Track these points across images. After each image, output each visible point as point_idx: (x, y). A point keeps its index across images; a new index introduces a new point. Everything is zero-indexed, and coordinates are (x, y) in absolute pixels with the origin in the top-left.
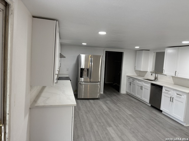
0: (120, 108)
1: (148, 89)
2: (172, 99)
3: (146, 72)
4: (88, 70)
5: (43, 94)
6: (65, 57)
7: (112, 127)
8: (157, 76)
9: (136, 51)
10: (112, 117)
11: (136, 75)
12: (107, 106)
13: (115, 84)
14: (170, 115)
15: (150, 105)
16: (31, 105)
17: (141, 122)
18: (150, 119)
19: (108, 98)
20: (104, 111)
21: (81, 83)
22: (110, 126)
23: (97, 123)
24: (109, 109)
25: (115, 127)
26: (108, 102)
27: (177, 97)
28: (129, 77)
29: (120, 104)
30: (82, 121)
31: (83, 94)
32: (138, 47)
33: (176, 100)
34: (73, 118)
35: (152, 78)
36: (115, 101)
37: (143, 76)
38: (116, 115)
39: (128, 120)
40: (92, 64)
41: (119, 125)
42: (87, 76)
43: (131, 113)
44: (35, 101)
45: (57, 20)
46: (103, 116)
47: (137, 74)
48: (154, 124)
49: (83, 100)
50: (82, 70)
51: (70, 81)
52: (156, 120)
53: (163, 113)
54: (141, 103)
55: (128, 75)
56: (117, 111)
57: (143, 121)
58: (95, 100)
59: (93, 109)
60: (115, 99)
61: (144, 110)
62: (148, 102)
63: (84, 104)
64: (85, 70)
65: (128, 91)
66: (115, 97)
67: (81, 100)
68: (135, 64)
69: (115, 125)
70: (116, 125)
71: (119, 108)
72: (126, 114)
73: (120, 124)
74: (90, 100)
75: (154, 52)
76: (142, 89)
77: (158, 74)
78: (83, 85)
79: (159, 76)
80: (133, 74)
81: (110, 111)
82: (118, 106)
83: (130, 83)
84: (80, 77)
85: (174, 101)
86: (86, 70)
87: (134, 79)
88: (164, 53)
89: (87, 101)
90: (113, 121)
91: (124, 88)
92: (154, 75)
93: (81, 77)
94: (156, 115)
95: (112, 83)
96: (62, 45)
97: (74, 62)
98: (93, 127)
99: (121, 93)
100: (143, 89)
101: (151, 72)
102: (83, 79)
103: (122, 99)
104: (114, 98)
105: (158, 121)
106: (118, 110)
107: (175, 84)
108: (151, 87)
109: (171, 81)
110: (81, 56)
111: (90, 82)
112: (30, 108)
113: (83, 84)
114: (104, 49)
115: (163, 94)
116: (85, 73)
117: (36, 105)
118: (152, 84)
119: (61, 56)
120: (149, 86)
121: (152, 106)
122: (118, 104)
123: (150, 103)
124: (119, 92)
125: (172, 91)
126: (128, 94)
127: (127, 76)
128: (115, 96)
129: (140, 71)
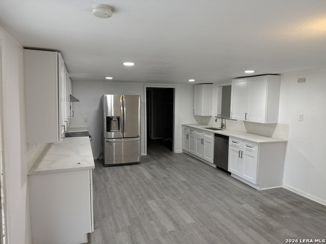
0: (170, 174)
1: (210, 143)
2: (241, 154)
3: (210, 117)
4: (118, 119)
5: (47, 157)
6: (78, 101)
7: (154, 199)
8: (224, 122)
9: (194, 85)
10: (157, 187)
11: (197, 123)
12: (150, 173)
13: (167, 140)
14: (241, 178)
15: (215, 166)
16: (29, 171)
17: (198, 190)
18: (211, 185)
19: (154, 162)
20: (146, 180)
21: (110, 140)
22: (152, 198)
23: (133, 197)
24: (153, 176)
25: (158, 199)
26: (153, 166)
27: (247, 149)
28: (186, 127)
29: (170, 167)
30: (110, 195)
31: (114, 158)
32: (193, 80)
33: (246, 155)
34: (92, 185)
35: (218, 126)
36: (164, 164)
37: (207, 124)
38: (163, 184)
39: (180, 189)
40: (125, 109)
41: (165, 196)
42: (117, 128)
43: (185, 180)
44: (35, 166)
45: (58, 51)
46: (144, 186)
47: (197, 121)
48: (216, 190)
49: (114, 168)
50: (109, 119)
51: (90, 137)
52: (220, 185)
53: (232, 175)
54: (202, 164)
55: (184, 123)
56: (164, 178)
57: (201, 188)
58: (133, 166)
59: (128, 179)
60: (164, 162)
61: (206, 173)
62: (212, 162)
63: (114, 172)
64: (114, 119)
65: (186, 149)
66: (165, 159)
67: (110, 168)
68: (193, 107)
69: (159, 197)
70: (161, 196)
71: (168, 173)
72: (178, 181)
73: (167, 195)
74: (125, 167)
75: (219, 87)
76: (202, 143)
77: (225, 119)
78: (114, 144)
79: (227, 122)
80: (190, 121)
81: (155, 179)
82: (168, 171)
83: (187, 135)
84: (107, 131)
85: (244, 156)
86: (116, 119)
87: (192, 129)
88: (230, 87)
89: (120, 168)
90: (157, 192)
91: (179, 144)
92: (219, 121)
93: (109, 130)
94: (221, 179)
95: (163, 138)
96: (73, 81)
97: (96, 107)
98: (126, 202)
99: (175, 152)
100: (205, 143)
101: (216, 117)
102: (113, 133)
103: (175, 160)
104: (163, 160)
105: (223, 187)
106: (166, 176)
107: (249, 132)
108: (215, 138)
109: (243, 128)
110: (106, 97)
111: (123, 138)
112: (28, 175)
113: (114, 142)
114: (144, 84)
115: (230, 148)
116: (114, 124)
117: (37, 170)
118: (216, 135)
119: (72, 99)
120: (211, 138)
121: (218, 168)
122: (168, 169)
123: (215, 163)
124: (172, 151)
125: (241, 142)
126: (186, 154)
127: (182, 125)
128: (165, 157)
129: (202, 117)
